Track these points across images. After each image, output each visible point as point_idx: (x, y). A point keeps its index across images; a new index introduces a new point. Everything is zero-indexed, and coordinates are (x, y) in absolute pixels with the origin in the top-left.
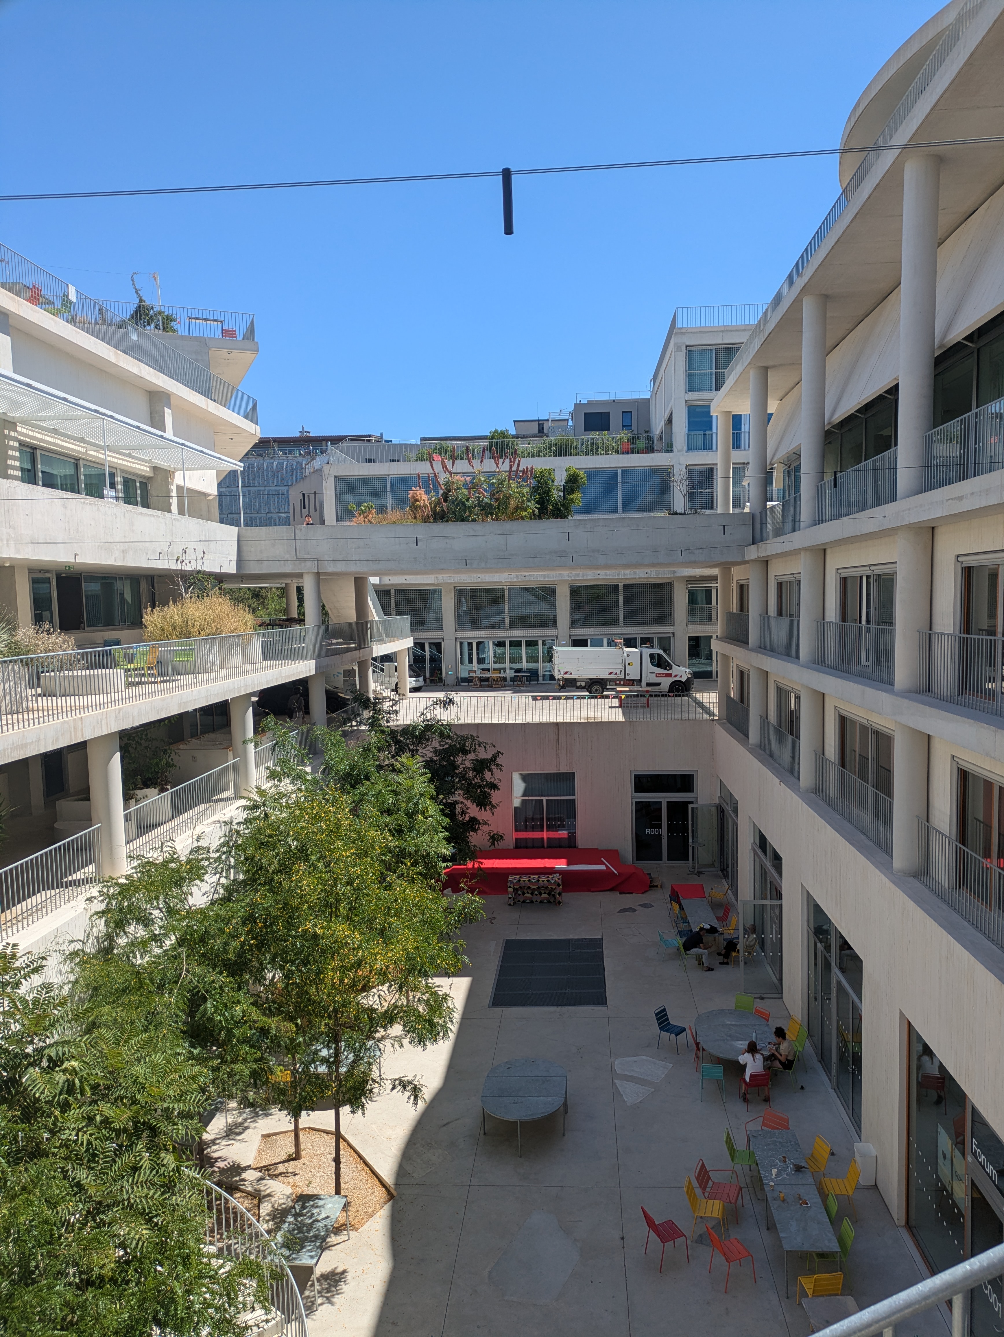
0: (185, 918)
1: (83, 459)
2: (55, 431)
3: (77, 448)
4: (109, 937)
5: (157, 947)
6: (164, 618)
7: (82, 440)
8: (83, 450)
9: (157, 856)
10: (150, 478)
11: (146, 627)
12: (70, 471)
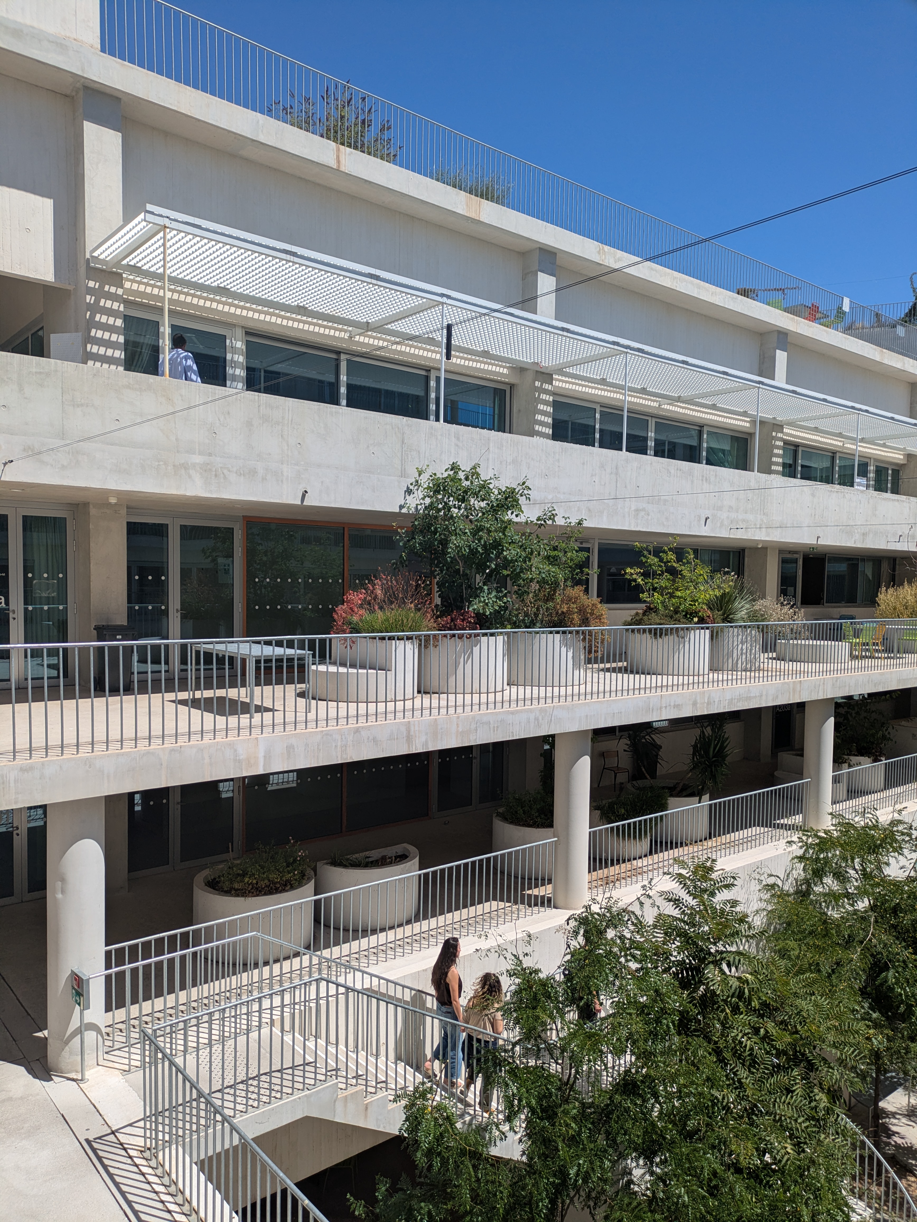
0: (878, 885)
1: (840, 452)
2: (816, 429)
3: (835, 443)
4: (807, 882)
5: (849, 904)
6: (897, 597)
7: (840, 435)
8: (840, 444)
9: (859, 821)
10: (903, 465)
11: (879, 605)
12: (826, 464)
